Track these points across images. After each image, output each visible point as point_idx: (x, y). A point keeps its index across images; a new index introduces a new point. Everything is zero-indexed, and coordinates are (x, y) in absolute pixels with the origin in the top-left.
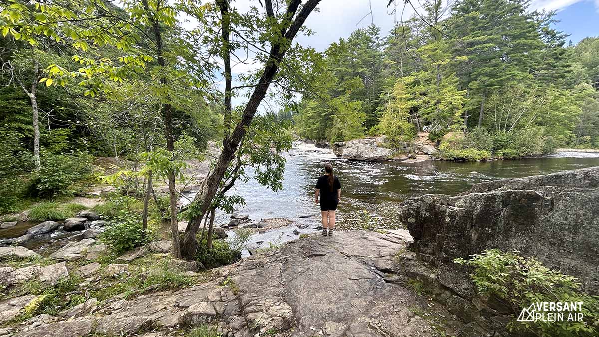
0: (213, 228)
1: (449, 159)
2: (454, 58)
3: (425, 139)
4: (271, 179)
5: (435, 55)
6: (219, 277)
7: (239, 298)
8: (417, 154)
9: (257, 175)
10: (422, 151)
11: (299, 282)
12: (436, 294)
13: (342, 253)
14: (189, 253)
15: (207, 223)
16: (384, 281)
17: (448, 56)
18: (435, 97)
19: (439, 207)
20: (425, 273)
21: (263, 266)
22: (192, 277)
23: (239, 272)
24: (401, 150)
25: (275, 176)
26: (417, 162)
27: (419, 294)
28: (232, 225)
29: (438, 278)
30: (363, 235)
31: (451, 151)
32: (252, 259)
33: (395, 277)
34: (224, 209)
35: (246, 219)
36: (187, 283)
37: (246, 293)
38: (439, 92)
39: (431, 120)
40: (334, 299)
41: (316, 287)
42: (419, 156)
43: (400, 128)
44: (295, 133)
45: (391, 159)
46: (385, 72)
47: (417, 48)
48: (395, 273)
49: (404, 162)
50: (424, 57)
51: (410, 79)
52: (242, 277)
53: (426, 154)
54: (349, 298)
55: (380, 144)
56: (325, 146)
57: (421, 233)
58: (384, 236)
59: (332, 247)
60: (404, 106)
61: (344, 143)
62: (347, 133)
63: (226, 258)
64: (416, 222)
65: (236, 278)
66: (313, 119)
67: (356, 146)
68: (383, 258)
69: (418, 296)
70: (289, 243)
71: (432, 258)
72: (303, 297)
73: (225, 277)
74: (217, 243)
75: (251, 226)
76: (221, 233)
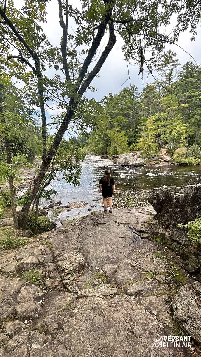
0: (38, 209)
1: (178, 163)
2: (180, 105)
3: (165, 152)
4: (73, 179)
5: (169, 103)
6: (42, 239)
7: (53, 253)
8: (160, 161)
9: (65, 176)
10: (163, 160)
11: (89, 241)
12: (169, 244)
13: (115, 222)
14: (23, 225)
15: (34, 206)
16: (139, 238)
17: (177, 104)
18: (170, 128)
19: (170, 193)
20: (163, 233)
21: (68, 232)
22: (25, 240)
23: (54, 236)
24: (151, 159)
25: (75, 177)
26: (160, 166)
27: (160, 244)
28: (51, 207)
29: (170, 235)
30: (128, 210)
31: (179, 159)
32: (62, 228)
33: (146, 235)
34: (45, 198)
35: (59, 203)
36: (22, 244)
37: (57, 249)
38: (172, 125)
39: (168, 141)
40: (110, 250)
41: (100, 243)
42: (161, 162)
43: (150, 146)
44: (89, 150)
45: (145, 165)
46: (141, 113)
47: (159, 99)
48: (146, 233)
49: (153, 166)
50: (163, 104)
51: (155, 118)
52: (55, 239)
53: (165, 161)
54: (119, 249)
55: (139, 156)
56: (107, 158)
57: (161, 209)
58: (140, 211)
59: (110, 218)
60: (152, 133)
61: (118, 155)
62: (119, 149)
63: (47, 227)
64: (157, 202)
65: (51, 240)
66: (99, 141)
67: (125, 157)
68: (140, 224)
69: (159, 246)
70: (85, 217)
71: (167, 223)
72: (91, 250)
73: (45, 239)
74: (41, 219)
75: (62, 207)
76: (44, 212)
